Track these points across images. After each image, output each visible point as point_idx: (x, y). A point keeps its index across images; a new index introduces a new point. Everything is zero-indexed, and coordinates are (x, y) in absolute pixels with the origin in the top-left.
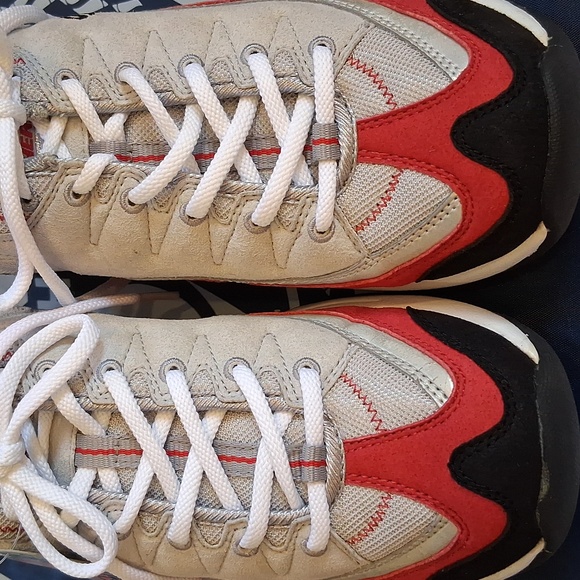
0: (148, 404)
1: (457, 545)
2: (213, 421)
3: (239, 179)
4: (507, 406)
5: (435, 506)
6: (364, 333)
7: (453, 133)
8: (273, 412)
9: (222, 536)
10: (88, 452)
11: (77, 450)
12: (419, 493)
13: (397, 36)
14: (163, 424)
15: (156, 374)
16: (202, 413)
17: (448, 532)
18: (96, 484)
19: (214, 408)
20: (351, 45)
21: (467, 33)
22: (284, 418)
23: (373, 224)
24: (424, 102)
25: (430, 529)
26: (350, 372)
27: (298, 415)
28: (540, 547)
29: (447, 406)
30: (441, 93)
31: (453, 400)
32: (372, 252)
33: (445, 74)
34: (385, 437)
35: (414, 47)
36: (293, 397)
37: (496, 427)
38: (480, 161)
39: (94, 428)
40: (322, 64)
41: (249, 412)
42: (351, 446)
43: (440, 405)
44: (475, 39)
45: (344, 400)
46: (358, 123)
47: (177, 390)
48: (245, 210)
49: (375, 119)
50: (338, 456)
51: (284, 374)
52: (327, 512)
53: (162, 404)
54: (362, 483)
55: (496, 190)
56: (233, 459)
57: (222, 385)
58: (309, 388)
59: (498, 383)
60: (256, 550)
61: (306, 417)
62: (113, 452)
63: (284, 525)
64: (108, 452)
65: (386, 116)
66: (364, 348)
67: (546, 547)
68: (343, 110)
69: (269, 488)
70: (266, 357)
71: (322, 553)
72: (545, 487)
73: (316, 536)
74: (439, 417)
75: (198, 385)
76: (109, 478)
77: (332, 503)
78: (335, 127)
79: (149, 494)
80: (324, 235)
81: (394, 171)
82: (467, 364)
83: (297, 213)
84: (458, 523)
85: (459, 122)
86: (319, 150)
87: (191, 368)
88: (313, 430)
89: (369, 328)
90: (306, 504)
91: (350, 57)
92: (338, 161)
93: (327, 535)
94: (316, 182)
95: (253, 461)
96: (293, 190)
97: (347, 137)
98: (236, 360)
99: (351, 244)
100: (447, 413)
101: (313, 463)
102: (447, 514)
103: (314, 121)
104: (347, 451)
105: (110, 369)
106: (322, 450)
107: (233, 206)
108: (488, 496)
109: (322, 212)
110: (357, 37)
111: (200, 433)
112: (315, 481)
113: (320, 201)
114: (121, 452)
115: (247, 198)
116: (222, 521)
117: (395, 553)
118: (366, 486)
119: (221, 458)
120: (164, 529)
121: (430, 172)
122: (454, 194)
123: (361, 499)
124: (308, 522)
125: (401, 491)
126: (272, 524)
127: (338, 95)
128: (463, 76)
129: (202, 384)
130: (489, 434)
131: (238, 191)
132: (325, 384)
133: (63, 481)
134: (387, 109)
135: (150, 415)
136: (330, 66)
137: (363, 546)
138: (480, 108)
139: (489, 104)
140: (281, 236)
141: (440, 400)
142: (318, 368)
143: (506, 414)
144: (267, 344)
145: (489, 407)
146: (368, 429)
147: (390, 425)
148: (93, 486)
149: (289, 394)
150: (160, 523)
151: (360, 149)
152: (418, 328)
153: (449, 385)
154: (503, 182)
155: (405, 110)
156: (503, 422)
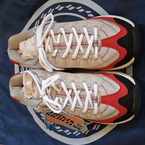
0: (68, 87)
1: (119, 114)
2: (79, 91)
3: (81, 51)
4: (128, 92)
5: (116, 108)
6: (106, 78)
7: (118, 42)
8: (89, 90)
9: (80, 111)
10: (58, 94)
11: (56, 94)
12: (113, 105)
13: (109, 26)
14: (70, 91)
15: (70, 83)
16: (77, 90)
17: (118, 112)
18: (59, 100)
19: (79, 89)
20: (101, 27)
21: (120, 25)
22: (91, 92)
23: (105, 57)
24: (113, 37)
25: (115, 112)
26: (103, 85)
27: (93, 91)
28: (133, 116)
29: (119, 91)
30: (116, 35)
31: (119, 90)
32: (105, 62)
33: (116, 32)
34: (108, 96)
35: (111, 27)
36: (93, 88)
37: (126, 95)
38: (122, 46)
39: (59, 91)
40: (96, 30)
41: (85, 90)
42: (102, 97)
43: (117, 91)
44: (122, 26)
45: (101, 89)
46: (101, 40)
47: (73, 85)
48: (82, 57)
49: (105, 39)
50: (100, 99)
51: (91, 84)
52: (97, 108)
53: (71, 88)
54: (104, 103)
55: (125, 51)
56: (82, 98)
57: (81, 85)
58: (95, 87)
59: (127, 88)
60: (85, 113)
61: (95, 92)
62: (62, 95)
63: (90, 110)
64: (61, 95)
65: (106, 39)
66: (106, 81)
67: (135, 116)
68: (99, 38)
69: (88, 103)
70: (89, 81)
71: (96, 115)
72: (134, 106)
73: (95, 112)
74: (117, 93)
75: (77, 85)
76: (61, 99)
77: (98, 106)
78: (98, 41)
79: (68, 103)
80: (96, 59)
81: (108, 48)
82: (122, 84)
83: (92, 56)
84: (119, 111)
85: (118, 40)
86: (95, 45)
87: (76, 82)
88: (96, 94)
89: (107, 77)
90: (94, 106)
91: (100, 29)
92: (98, 47)
93: (97, 112)
94: (95, 50)
95: (85, 98)
96: (91, 52)
97: (100, 42)
98: (84, 81)
99: (101, 61)
100: (118, 92)
101: (95, 100)
102: (117, 109)
103: (94, 40)
104: (101, 98)
105: (62, 81)
106: (97, 97)
107: (80, 56)
108: (124, 106)
109: (96, 56)
110: (102, 26)
111: (77, 93)
112: (95, 102)
113: (95, 54)
114: (63, 95)
115: (83, 55)
116: (80, 108)
117: (109, 115)
118: (104, 104)
119: (80, 97)
120: (70, 109)
121: (114, 48)
122: (118, 52)
123: (103, 106)
124: (94, 109)
125: (110, 105)
126: (88, 109)
127: (98, 35)
128: (119, 32)
129: (78, 85)
130: (125, 96)
131: (81, 54)
132: (98, 86)
133: (53, 99)
134: (106, 38)
135: (68, 89)
136: (97, 30)
137: (103, 114)
138: (122, 38)
139: (123, 37)
140: (89, 60)
141: (117, 90)
142: (97, 84)
143: (128, 93)
144: (89, 79)
145: (125, 92)
146: (105, 94)
147: (109, 94)
148: (59, 101)
149: (92, 88)
150: (69, 108)
151: (102, 45)
152: (115, 78)
153: (119, 88)
154: (126, 50)
155: (109, 38)
156: (128, 94)
